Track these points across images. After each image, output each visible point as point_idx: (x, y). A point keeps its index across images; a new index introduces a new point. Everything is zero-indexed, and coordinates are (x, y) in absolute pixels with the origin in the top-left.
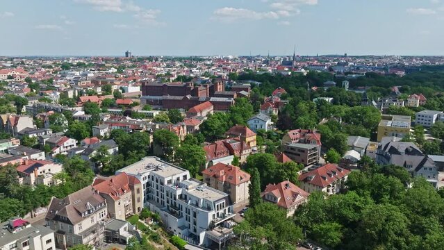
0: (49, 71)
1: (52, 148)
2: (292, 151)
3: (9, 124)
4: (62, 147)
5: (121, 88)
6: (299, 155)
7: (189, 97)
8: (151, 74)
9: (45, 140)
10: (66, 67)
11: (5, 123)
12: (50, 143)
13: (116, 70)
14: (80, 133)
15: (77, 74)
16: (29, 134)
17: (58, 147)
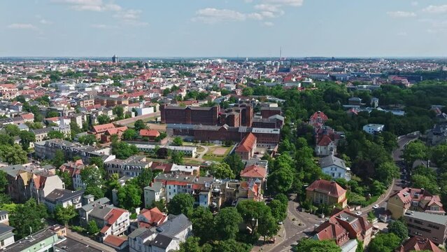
0: (38, 84)
1: (100, 227)
2: (418, 225)
3: (31, 186)
4: (114, 225)
5: (134, 110)
6: (429, 231)
7: (226, 126)
8: (154, 88)
9: (87, 214)
10: (55, 77)
11: (26, 184)
12: (96, 219)
13: (112, 82)
14: (131, 199)
15: (72, 87)
16: (62, 202)
17: (109, 225)
